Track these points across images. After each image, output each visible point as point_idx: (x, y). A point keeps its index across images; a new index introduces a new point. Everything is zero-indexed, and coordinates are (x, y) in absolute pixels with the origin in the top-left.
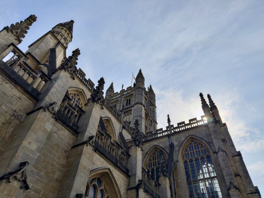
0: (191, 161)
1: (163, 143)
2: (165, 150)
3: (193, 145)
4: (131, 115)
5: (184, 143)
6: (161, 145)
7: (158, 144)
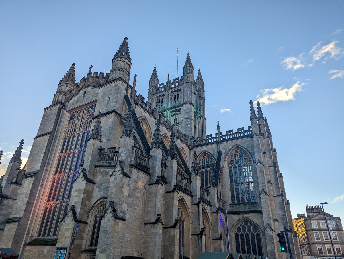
0: (235, 167)
1: (212, 149)
2: (214, 156)
3: (238, 154)
4: (180, 115)
5: (230, 152)
6: (210, 151)
7: (207, 150)
